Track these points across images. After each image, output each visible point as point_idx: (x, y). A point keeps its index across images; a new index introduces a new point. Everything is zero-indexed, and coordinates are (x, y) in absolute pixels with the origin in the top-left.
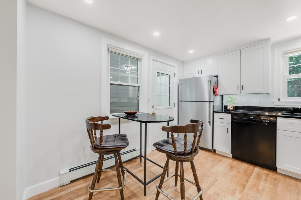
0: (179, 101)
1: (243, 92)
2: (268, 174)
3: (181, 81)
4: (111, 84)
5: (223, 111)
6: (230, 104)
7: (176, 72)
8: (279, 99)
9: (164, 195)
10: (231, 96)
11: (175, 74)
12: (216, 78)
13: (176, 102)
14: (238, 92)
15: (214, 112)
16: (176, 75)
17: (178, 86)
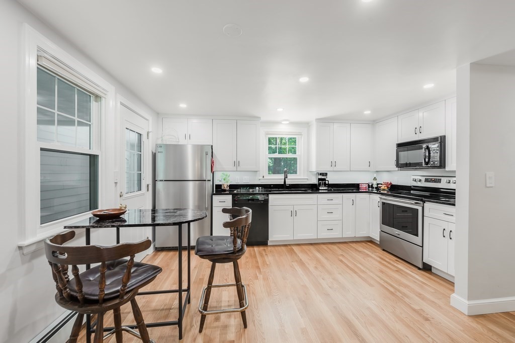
0: (154, 181)
1: (239, 169)
2: (265, 250)
3: (160, 146)
4: (42, 149)
5: (214, 193)
6: (225, 182)
7: (150, 130)
8: (263, 177)
9: (212, 314)
10: (226, 173)
11: (148, 133)
13: (150, 182)
14: (235, 169)
16: (150, 135)
17: (154, 155)
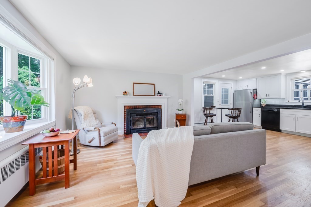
0: (233, 102)
1: (269, 97)
3: (235, 91)
6: (264, 103)
7: (232, 86)
8: (289, 101)
10: (264, 99)
12: (255, 91)
13: (232, 102)
14: (267, 97)
15: (253, 107)
16: (232, 88)
17: (233, 94)
